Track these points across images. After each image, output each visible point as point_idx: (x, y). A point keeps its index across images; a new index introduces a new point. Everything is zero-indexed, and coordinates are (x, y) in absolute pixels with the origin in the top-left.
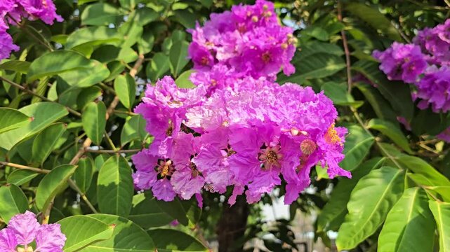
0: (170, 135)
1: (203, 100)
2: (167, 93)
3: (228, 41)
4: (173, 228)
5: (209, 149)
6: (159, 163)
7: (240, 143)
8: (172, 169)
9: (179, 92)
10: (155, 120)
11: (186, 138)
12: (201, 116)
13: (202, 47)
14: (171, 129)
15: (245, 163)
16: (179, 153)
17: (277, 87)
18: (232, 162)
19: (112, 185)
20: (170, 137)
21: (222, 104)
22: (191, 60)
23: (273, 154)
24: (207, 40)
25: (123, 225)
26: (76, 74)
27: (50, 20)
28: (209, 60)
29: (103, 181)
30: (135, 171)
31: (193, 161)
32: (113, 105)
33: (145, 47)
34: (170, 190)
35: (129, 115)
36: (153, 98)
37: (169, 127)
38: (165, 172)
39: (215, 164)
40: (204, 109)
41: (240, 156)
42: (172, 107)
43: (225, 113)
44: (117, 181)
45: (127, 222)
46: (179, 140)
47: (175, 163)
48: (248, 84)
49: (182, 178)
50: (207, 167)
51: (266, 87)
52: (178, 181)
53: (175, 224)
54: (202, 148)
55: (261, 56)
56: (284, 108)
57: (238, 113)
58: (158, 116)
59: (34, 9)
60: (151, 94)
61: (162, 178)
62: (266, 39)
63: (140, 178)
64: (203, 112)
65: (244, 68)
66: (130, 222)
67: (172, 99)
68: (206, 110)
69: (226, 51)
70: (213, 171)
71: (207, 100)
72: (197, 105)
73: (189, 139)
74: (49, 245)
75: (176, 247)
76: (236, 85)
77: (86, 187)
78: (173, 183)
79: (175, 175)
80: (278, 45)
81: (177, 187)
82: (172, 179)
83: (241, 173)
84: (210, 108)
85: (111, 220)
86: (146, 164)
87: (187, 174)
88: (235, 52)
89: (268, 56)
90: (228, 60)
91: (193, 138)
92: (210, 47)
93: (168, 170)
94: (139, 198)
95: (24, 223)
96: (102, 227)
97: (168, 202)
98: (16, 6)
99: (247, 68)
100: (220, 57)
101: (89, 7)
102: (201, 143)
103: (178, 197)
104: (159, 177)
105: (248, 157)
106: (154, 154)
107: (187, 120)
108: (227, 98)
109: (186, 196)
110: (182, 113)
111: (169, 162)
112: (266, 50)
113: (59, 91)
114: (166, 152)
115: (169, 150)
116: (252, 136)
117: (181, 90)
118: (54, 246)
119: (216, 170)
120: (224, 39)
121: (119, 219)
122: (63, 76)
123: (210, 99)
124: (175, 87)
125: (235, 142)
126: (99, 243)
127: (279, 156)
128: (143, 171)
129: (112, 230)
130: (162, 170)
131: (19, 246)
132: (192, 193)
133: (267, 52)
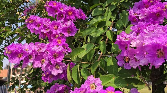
0: (127, 49)
1: (135, 37)
2: (124, 36)
3: (142, 12)
4: (132, 77)
5: (140, 53)
6: (124, 58)
7: (150, 50)
8: (129, 59)
9: (127, 35)
10: (121, 45)
11: (132, 50)
12: (135, 42)
13: (133, 16)
14: (127, 47)
15: (152, 56)
16: (130, 54)
17: (163, 27)
18: (148, 57)
19: (111, 66)
20: (127, 50)
21: (142, 38)
22: (130, 21)
23: (161, 52)
24: (135, 13)
25: (116, 77)
26: (95, 33)
27: (84, 19)
28: (136, 20)
29: (108, 65)
30: (118, 61)
31: (135, 57)
32: (107, 40)
33: (113, 18)
34: (129, 66)
35: (112, 43)
36: (119, 39)
37: (126, 47)
38: (127, 60)
39: (142, 57)
40: (136, 40)
41: (150, 54)
42: (126, 41)
43: (143, 41)
44: (112, 64)
45: (117, 76)
46: (130, 51)
47: (129, 58)
48: (152, 27)
49: (133, 62)
50: (140, 58)
51: (159, 27)
52: (131, 63)
53: (133, 76)
54: (137, 53)
55: (156, 15)
56: (163, 37)
57: (148, 41)
58: (122, 44)
59: (80, 17)
60: (119, 38)
61: (126, 62)
62: (157, 9)
63: (119, 63)
64: (136, 41)
65: (150, 21)
66: (118, 76)
67: (125, 38)
68: (137, 40)
69: (142, 16)
70: (142, 59)
71: (137, 37)
72: (134, 39)
73: (133, 50)
74: (98, 84)
75: (134, 84)
76: (147, 28)
77: (103, 67)
78: (130, 64)
79: (130, 61)
80: (162, 10)
81: (131, 65)
82: (129, 62)
83: (151, 59)
84: (138, 39)
85: (113, 76)
86: (121, 59)
87: (134, 61)
88: (146, 15)
89: (159, 14)
90: (143, 19)
91: (134, 50)
92: (136, 15)
93: (128, 60)
94: (120, 69)
95: (91, 78)
96: (111, 78)
97: (129, 70)
98: (75, 17)
99: (151, 20)
100: (140, 18)
101: (94, 10)
102: (137, 51)
103: (132, 68)
104: (125, 62)
105: (153, 54)
106: (122, 55)
107: (131, 45)
108: (143, 36)
109: (135, 67)
110: (129, 42)
111: (128, 57)
112: (157, 12)
113: (90, 39)
114: (126, 55)
115: (127, 54)
116: (153, 47)
117: (128, 35)
118: (99, 84)
119: (143, 59)
120: (141, 12)
121: (115, 76)
122: (91, 35)
123: (138, 37)
124: (126, 34)
125: (147, 50)
126: (110, 83)
127: (163, 53)
128: (120, 61)
129: (114, 79)
130: (126, 60)
131: (91, 84)
132: (136, 66)
133: (158, 13)
